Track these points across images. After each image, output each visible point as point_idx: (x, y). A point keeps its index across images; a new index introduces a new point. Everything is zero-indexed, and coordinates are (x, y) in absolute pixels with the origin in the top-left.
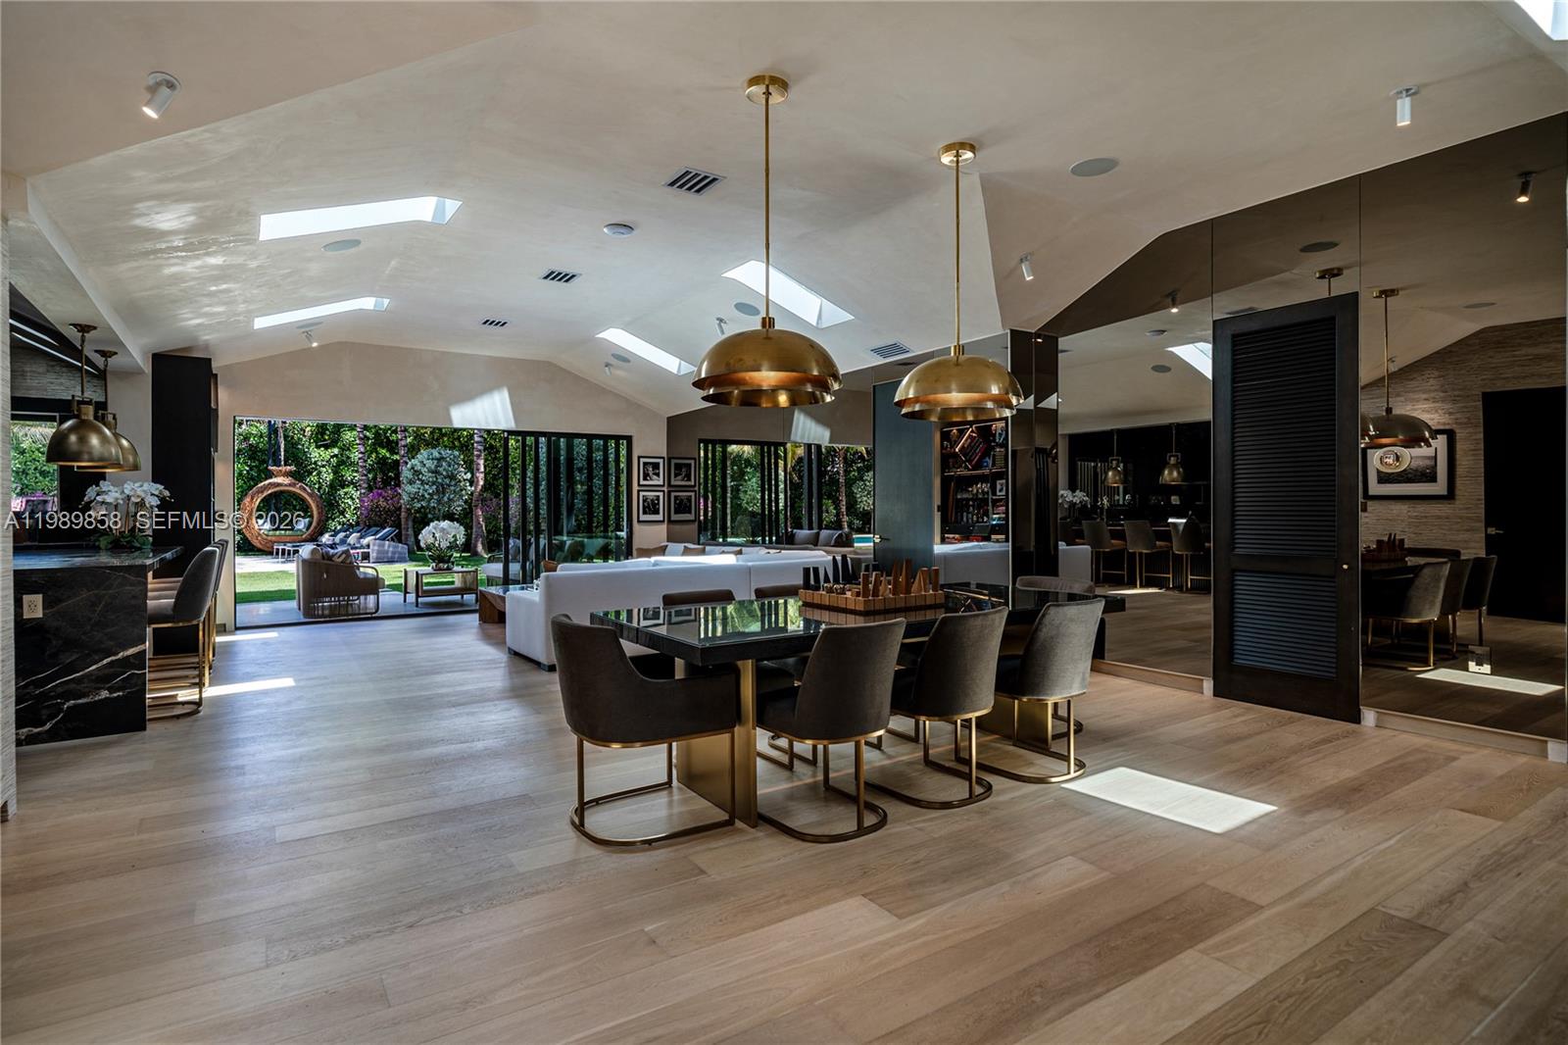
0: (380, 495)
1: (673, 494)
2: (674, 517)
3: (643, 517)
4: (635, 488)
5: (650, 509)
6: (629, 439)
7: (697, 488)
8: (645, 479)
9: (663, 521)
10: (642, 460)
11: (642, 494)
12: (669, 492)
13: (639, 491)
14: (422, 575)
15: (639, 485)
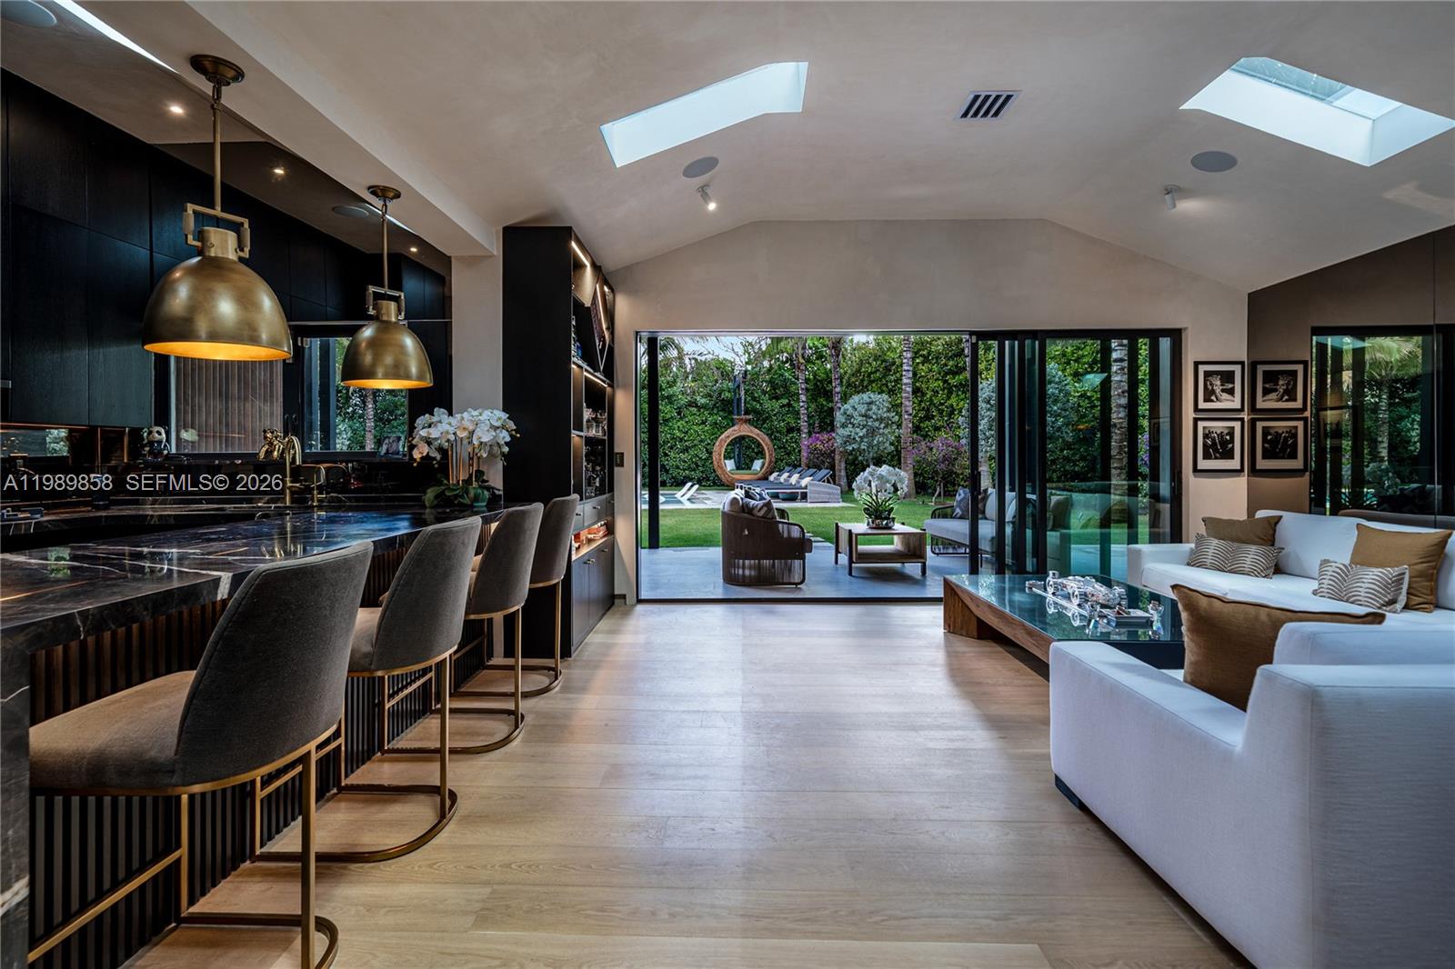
0: (818, 439)
1: (1260, 425)
2: (1262, 464)
3: (1203, 464)
4: (1188, 414)
5: (1216, 450)
6: (1176, 335)
7: (1307, 414)
8: (1207, 400)
9: (1242, 470)
10: (1202, 369)
11: (1201, 424)
12: (1253, 422)
13: (1196, 421)
14: (857, 535)
15: (1196, 409)
